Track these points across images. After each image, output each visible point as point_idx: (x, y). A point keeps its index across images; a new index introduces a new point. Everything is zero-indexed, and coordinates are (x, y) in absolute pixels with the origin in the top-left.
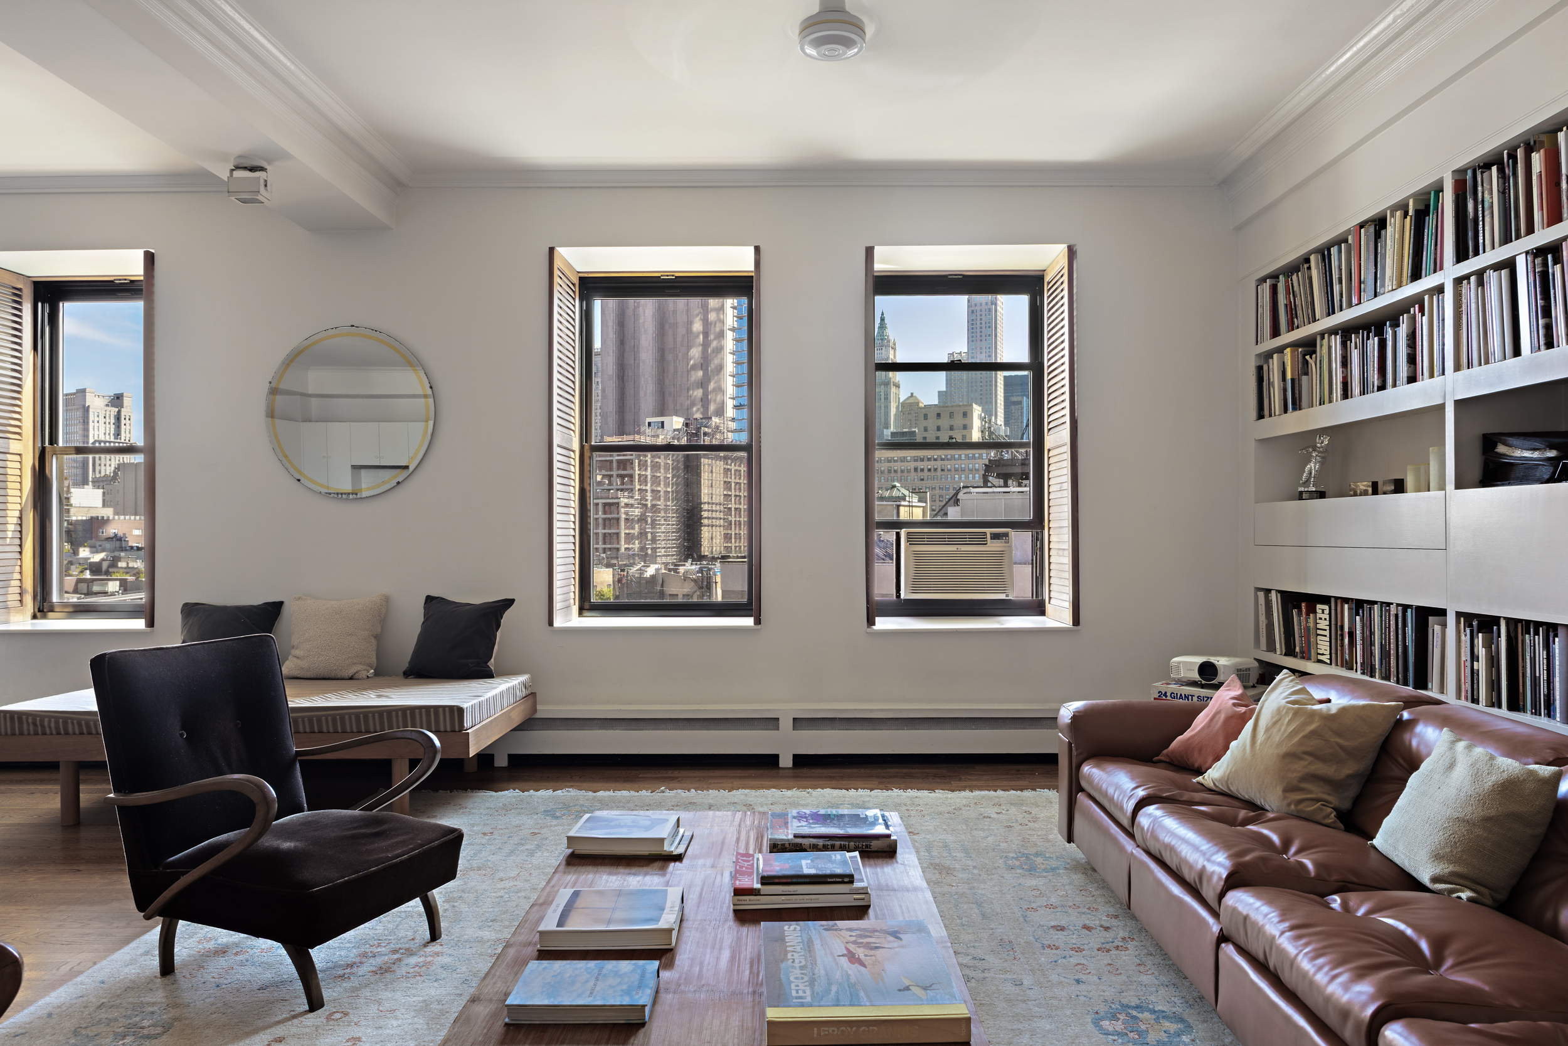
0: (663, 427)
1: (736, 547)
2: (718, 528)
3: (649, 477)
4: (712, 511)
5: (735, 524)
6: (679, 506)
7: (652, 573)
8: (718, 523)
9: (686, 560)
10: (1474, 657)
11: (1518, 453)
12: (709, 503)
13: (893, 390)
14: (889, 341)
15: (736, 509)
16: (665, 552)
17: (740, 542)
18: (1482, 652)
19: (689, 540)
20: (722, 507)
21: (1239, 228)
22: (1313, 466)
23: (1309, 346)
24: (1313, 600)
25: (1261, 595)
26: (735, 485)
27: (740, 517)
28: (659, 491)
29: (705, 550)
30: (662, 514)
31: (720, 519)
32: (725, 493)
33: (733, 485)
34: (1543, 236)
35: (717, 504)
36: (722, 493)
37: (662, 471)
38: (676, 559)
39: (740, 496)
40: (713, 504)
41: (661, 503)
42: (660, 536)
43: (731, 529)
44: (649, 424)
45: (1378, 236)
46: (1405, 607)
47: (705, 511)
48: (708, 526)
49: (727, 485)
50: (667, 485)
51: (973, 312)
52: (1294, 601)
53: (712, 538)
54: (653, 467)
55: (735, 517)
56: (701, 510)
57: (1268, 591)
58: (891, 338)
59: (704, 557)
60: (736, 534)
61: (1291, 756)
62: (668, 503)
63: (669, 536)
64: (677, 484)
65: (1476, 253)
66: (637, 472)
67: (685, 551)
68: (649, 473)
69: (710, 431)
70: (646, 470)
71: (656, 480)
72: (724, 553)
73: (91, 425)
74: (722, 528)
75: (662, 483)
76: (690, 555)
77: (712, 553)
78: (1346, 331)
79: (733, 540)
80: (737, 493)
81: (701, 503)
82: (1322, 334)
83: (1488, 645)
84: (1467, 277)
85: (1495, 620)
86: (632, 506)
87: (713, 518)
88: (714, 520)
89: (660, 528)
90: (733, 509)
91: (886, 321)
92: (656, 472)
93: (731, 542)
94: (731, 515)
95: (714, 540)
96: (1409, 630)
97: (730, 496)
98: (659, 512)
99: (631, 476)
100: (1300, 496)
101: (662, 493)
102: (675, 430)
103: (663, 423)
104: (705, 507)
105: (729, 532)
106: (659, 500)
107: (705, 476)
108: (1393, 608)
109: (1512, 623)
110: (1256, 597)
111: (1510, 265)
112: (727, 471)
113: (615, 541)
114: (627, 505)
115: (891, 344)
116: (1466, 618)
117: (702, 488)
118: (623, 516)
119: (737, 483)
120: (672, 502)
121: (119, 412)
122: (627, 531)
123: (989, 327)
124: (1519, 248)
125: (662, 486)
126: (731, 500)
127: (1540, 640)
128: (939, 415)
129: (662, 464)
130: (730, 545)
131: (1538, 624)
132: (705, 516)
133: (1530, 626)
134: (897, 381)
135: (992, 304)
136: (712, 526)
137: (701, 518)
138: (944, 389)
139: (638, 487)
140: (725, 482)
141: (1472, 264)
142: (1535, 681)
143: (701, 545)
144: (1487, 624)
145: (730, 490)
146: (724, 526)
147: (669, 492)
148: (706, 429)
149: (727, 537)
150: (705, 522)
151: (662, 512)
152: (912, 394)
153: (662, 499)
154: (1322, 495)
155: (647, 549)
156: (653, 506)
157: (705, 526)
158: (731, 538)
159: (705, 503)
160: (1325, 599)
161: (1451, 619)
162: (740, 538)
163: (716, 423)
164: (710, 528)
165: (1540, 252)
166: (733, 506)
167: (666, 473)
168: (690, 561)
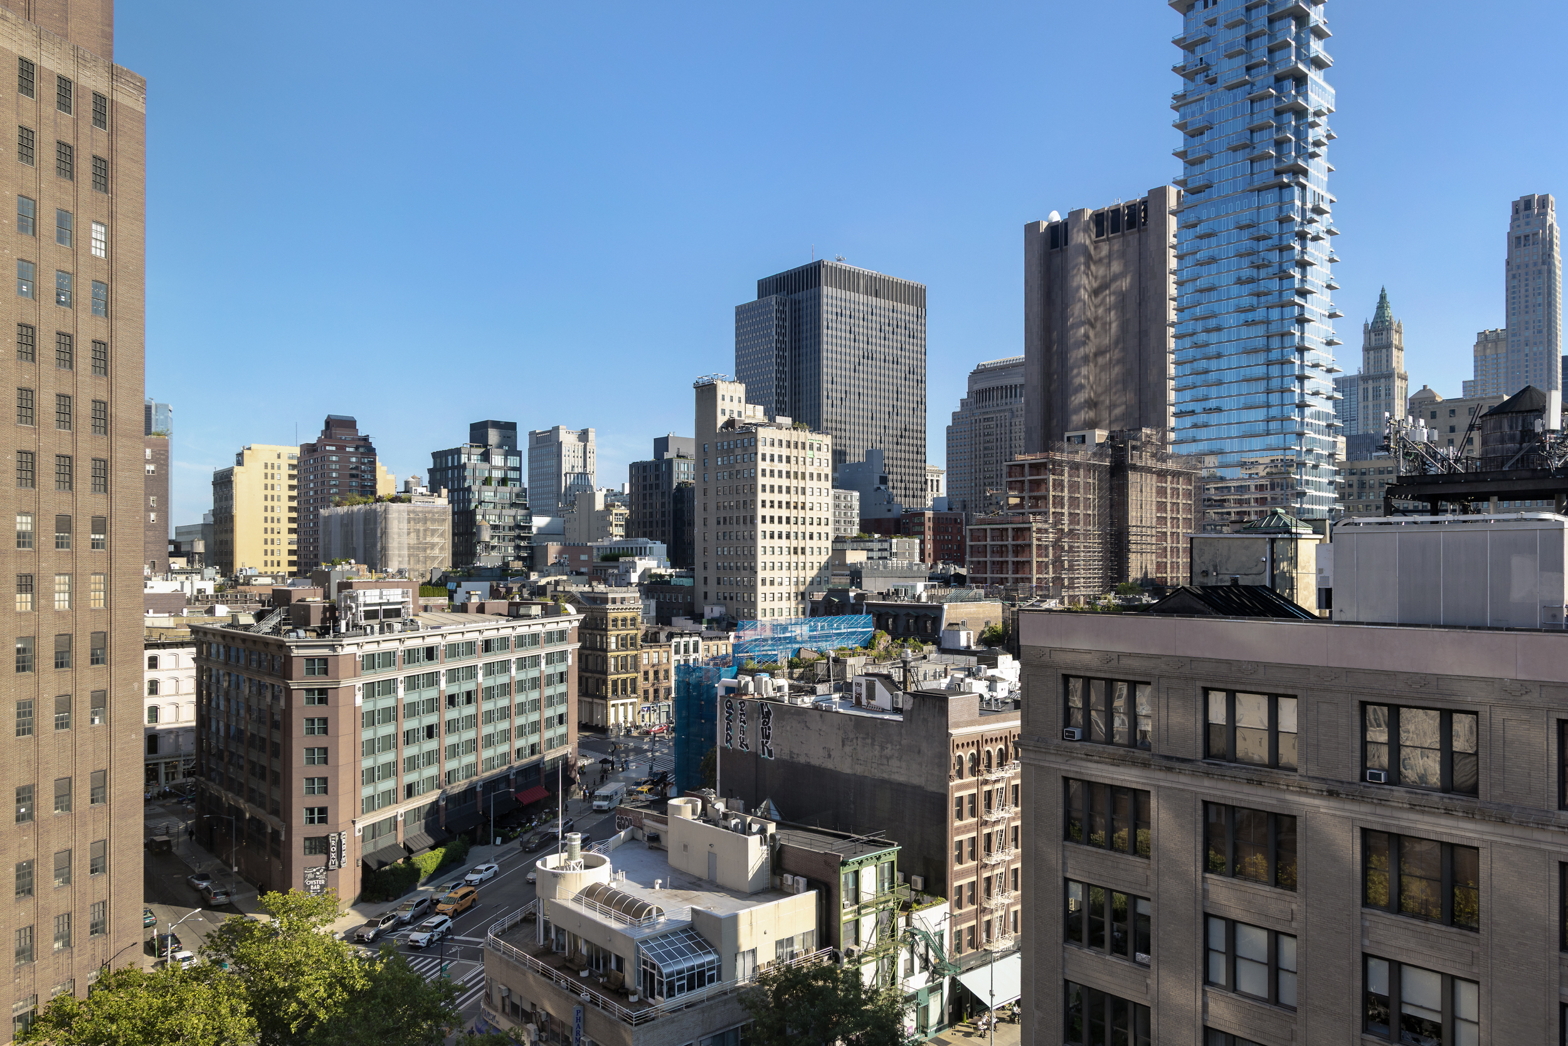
0: (1083, 441)
2: (1149, 555)
3: (1066, 498)
4: (1142, 535)
5: (1172, 551)
6: (1102, 530)
8: (1149, 549)
9: (1109, 592)
12: (1138, 527)
13: (1398, 383)
14: (1391, 323)
15: (1172, 534)
16: (1085, 582)
17: (1178, 572)
19: (1114, 570)
20: (1154, 531)
26: (1171, 506)
27: (1178, 543)
28: (1078, 514)
30: (1083, 540)
31: (1153, 544)
32: (1159, 515)
33: (1169, 505)
35: (1148, 528)
36: (1154, 515)
37: (1082, 491)
38: (1098, 591)
39: (1178, 519)
40: (1143, 527)
41: (1080, 528)
42: (1079, 565)
43: (1166, 557)
44: (1069, 439)
47: (1133, 535)
49: (1161, 507)
50: (1087, 507)
51: (1514, 277)
53: (1141, 568)
54: (1070, 487)
55: (1171, 543)
56: (1128, 534)
58: (1395, 320)
60: (1172, 563)
62: (1091, 528)
63: (1090, 565)
64: (1100, 507)
66: (1052, 493)
67: (1108, 581)
68: (1066, 493)
69: (1139, 443)
70: (1062, 491)
71: (1074, 502)
73: (563, 458)
74: (1154, 556)
75: (1082, 505)
76: (1113, 586)
79: (1169, 570)
80: (1174, 515)
81: (1128, 527)
86: (1046, 531)
87: (1143, 543)
88: (1144, 546)
89: (1079, 556)
90: (1169, 534)
91: (1388, 299)
92: (1074, 492)
93: (1166, 572)
94: (1166, 540)
95: (1143, 570)
97: (1166, 518)
98: (1079, 538)
99: (1045, 498)
101: (1081, 516)
102: (1097, 445)
103: (1084, 437)
104: (1133, 530)
105: (1164, 560)
106: (1079, 524)
107: (1133, 496)
112: (1161, 492)
113: (1027, 570)
114: (1039, 531)
115: (1395, 327)
117: (1130, 509)
118: (1035, 542)
120: (1095, 526)
121: (585, 446)
122: (1040, 559)
123: (1539, 294)
125: (1082, 507)
126: (1166, 524)
128: (1453, 412)
129: (1082, 483)
130: (1164, 575)
132: (1134, 541)
134: (1402, 372)
135: (1544, 263)
136: (1142, 551)
137: (1128, 543)
138: (1472, 378)
139: (1052, 510)
140: (1159, 502)
143: (1128, 576)
145: (1165, 511)
146: (1157, 553)
147: (1090, 515)
148: (1134, 443)
149: (1161, 566)
150: (1133, 547)
151: (1081, 537)
152: (1425, 387)
153: (1082, 523)
155: (1063, 579)
156: (1071, 531)
157: (1134, 552)
158: (1166, 567)
159: (1134, 526)
162: (1178, 567)
163: (1146, 434)
164: (1139, 553)
166: (1169, 530)
167: (1085, 493)
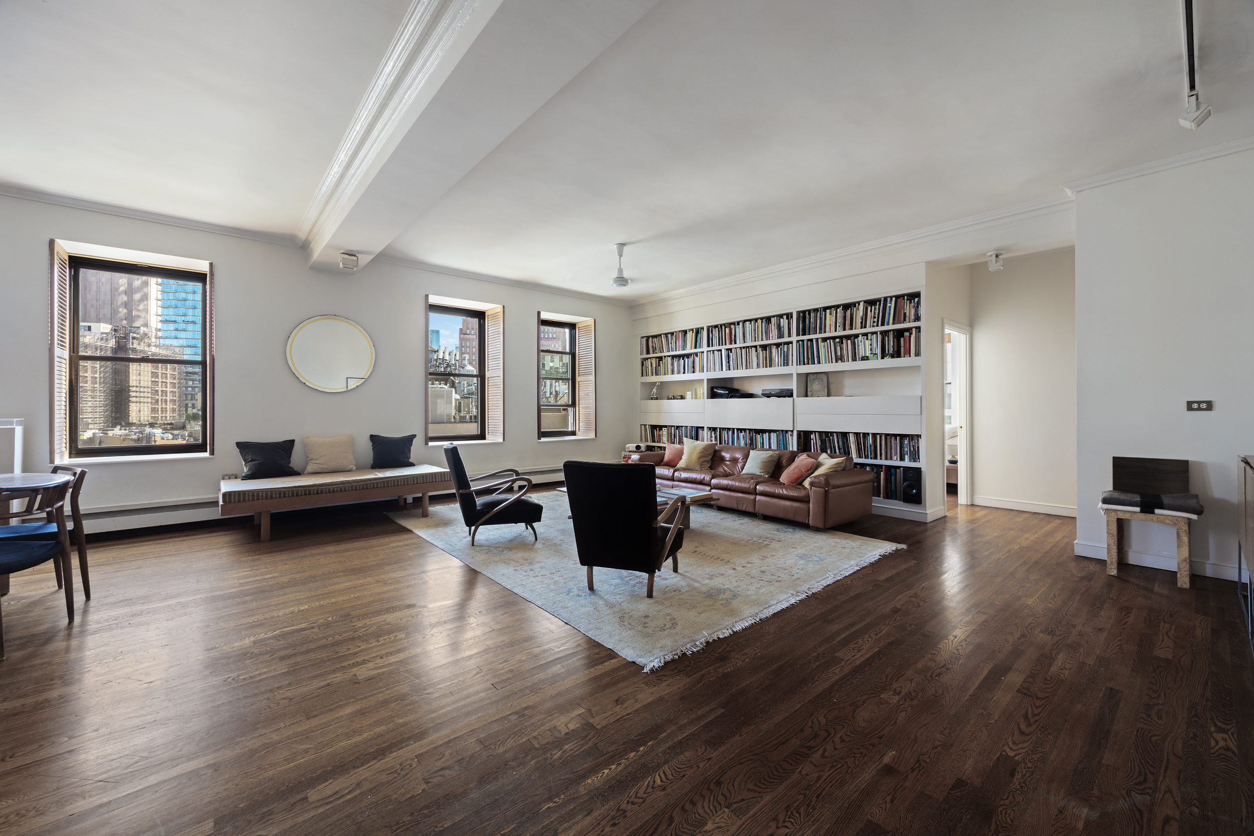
0: (89, 330)
1: (162, 417)
2: (146, 404)
4: (140, 392)
5: (162, 401)
6: (107, 387)
7: (89, 437)
8: (146, 400)
10: (711, 437)
11: (719, 391)
12: (137, 387)
16: (92, 421)
18: (713, 436)
19: (116, 413)
20: (150, 390)
21: (634, 320)
22: (655, 390)
23: (660, 358)
24: (661, 427)
25: (643, 426)
26: (162, 375)
27: (166, 396)
28: (87, 377)
29: (133, 417)
30: (89, 393)
31: (148, 397)
32: (153, 380)
34: (728, 346)
35: (144, 387)
36: (150, 380)
38: (103, 426)
39: (167, 382)
40: (141, 387)
42: (86, 409)
43: (158, 405)
45: (685, 335)
46: (692, 427)
47: (133, 392)
48: (137, 402)
52: (654, 427)
53: (140, 411)
55: (162, 396)
56: (129, 391)
57: (645, 425)
59: (133, 424)
60: (162, 408)
61: (700, 458)
63: (96, 409)
64: (105, 373)
65: (712, 346)
67: (112, 420)
69: (138, 336)
72: (151, 421)
74: (149, 404)
76: (118, 423)
77: (140, 421)
78: (673, 357)
79: (160, 412)
80: (164, 380)
81: (130, 387)
82: (665, 357)
83: (715, 434)
84: (710, 351)
85: (716, 428)
87: (141, 397)
88: (142, 399)
89: (86, 404)
90: (160, 391)
93: (158, 414)
94: (158, 395)
95: (142, 413)
96: (693, 432)
97: (158, 382)
98: (86, 392)
100: (652, 399)
102: (102, 333)
103: (90, 327)
104: (133, 389)
105: (157, 406)
106: (86, 383)
107: (133, 368)
108: (689, 428)
109: (720, 428)
110: (641, 427)
111: (720, 350)
116: (710, 428)
117: (131, 375)
119: (164, 373)
120: (100, 385)
124: (723, 348)
126: (158, 385)
127: (726, 432)
130: (157, 415)
131: (726, 428)
132: (132, 395)
133: (724, 429)
136: (140, 402)
137: (129, 396)
140: (152, 372)
141: (711, 348)
142: (725, 441)
143: (129, 416)
144: (714, 429)
145: (157, 377)
146: (151, 403)
147: (96, 378)
148: (134, 335)
149: (154, 410)
150: (133, 399)
154: (657, 399)
157: (133, 402)
158: (158, 411)
159: (133, 386)
160: (666, 426)
161: (705, 429)
163: (144, 331)
164: (138, 404)
165: (728, 350)
166: (160, 389)
168: (118, 427)
